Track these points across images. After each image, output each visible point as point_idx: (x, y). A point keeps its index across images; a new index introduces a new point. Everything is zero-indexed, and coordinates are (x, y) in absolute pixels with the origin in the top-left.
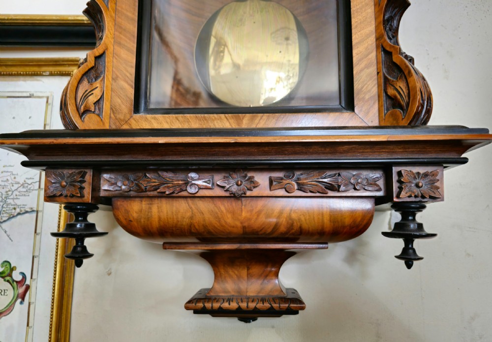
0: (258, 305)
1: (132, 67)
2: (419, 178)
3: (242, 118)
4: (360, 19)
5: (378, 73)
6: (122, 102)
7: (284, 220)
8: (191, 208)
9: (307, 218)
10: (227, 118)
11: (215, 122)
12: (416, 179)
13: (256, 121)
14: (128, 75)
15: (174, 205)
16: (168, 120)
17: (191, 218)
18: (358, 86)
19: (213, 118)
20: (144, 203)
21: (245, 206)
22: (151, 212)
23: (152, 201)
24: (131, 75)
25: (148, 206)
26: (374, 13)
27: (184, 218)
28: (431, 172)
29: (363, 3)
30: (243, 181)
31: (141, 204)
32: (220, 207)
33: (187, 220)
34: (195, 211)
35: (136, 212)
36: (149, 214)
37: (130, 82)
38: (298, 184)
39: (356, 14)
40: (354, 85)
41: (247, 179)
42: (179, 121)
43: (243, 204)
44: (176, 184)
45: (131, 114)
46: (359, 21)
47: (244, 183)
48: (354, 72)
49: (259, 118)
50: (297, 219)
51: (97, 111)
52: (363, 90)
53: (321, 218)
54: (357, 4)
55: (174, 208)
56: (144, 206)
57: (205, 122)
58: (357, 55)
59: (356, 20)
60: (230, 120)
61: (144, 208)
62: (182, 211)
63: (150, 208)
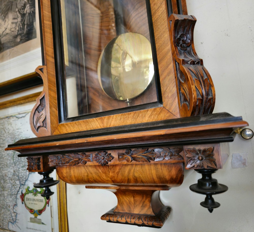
0: (136, 221)
1: (56, 100)
2: (200, 153)
3: (104, 119)
4: (161, 43)
5: (175, 77)
6: (54, 118)
7: (132, 177)
8: (86, 171)
9: (144, 176)
10: (97, 120)
11: (92, 123)
12: (198, 154)
13: (110, 119)
14: (55, 104)
15: (79, 169)
16: (72, 125)
17: (88, 176)
18: (164, 88)
19: (91, 121)
20: (67, 168)
21: (110, 169)
22: (71, 173)
23: (70, 168)
24: (56, 104)
25: (69, 170)
26: (169, 37)
27: (84, 176)
28: (208, 149)
29: (162, 32)
30: (105, 156)
31: (67, 169)
32: (99, 170)
33: (86, 177)
34: (88, 172)
35: (65, 173)
36: (70, 174)
37: (56, 107)
38: (132, 157)
39: (158, 40)
40: (161, 88)
41: (106, 155)
42: (76, 124)
43: (110, 168)
44: (75, 160)
45: (58, 124)
46: (161, 45)
47: (105, 158)
48: (161, 80)
49: (112, 117)
50: (138, 177)
51: (44, 125)
52: (167, 90)
53: (151, 176)
54: (158, 33)
55: (80, 171)
56: (68, 170)
57: (88, 123)
58: (161, 68)
59: (159, 45)
60: (98, 121)
61: (68, 171)
62: (83, 172)
63: (70, 171)
